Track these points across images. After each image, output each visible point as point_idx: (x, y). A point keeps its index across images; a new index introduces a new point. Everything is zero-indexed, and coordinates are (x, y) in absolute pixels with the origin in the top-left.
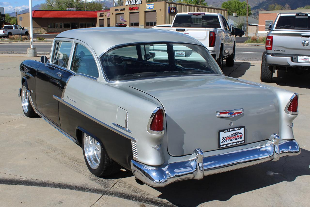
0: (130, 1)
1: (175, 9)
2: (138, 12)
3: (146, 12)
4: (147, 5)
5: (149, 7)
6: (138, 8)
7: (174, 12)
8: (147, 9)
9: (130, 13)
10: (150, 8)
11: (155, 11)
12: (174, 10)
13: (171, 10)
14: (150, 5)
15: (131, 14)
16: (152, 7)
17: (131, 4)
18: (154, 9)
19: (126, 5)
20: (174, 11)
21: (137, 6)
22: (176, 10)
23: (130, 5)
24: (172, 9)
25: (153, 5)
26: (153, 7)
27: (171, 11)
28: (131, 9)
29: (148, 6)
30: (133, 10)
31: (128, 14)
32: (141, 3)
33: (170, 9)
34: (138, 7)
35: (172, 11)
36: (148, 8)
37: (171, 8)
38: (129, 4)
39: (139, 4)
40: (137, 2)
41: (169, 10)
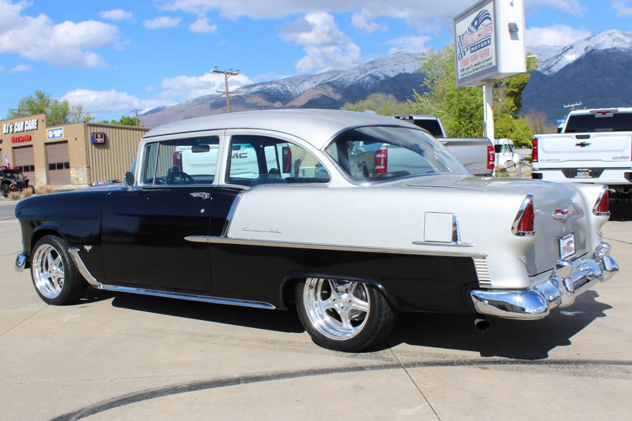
0: (12, 126)
1: (104, 136)
2: (31, 146)
3: (47, 144)
4: (49, 131)
5: (54, 136)
6: (30, 139)
7: (103, 142)
8: (49, 138)
9: (14, 148)
10: (56, 136)
11: (66, 142)
12: (102, 137)
13: (97, 137)
14: (54, 131)
15: (16, 150)
16: (59, 135)
17: (15, 131)
18: (63, 138)
19: (6, 134)
20: (102, 139)
21: (29, 134)
22: (106, 138)
23: (12, 133)
24: (99, 136)
25: (60, 131)
26: (61, 134)
27: (97, 139)
28: (15, 140)
29: (51, 132)
30: (19, 142)
31: (11, 149)
32: (36, 128)
33: (94, 136)
34: (30, 137)
35: (99, 140)
36: (51, 136)
37: (97, 135)
38: (11, 131)
39: (32, 130)
40: (27, 125)
41: (93, 138)
